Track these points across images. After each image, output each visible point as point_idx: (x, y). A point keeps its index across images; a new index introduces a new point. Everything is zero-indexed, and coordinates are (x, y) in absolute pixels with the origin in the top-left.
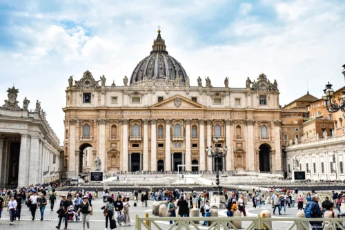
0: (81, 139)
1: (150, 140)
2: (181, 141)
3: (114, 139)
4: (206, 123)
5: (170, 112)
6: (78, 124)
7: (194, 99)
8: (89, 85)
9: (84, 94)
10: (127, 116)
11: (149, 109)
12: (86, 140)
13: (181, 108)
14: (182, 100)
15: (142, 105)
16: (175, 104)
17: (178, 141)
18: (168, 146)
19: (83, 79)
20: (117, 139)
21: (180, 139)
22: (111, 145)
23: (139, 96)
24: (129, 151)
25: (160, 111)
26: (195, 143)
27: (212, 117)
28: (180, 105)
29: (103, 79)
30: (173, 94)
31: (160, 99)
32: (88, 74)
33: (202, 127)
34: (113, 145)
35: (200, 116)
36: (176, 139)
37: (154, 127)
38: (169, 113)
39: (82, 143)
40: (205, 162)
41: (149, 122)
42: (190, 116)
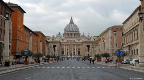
1: (65, 48)
4: (76, 45)
7: (74, 40)
11: (65, 43)
14: (72, 41)
18: (69, 50)
25: (67, 43)
26: (74, 49)
27: (77, 44)
30: (70, 39)
31: (68, 40)
32: (53, 36)
33: (76, 46)
35: (75, 44)
37: (66, 46)
38: (69, 43)
40: (76, 53)
41: (65, 45)
42: (73, 44)
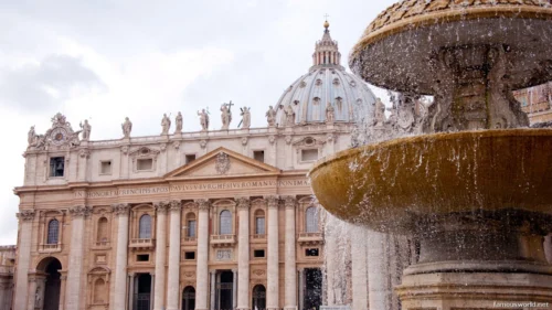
0: (41, 250)
2: (229, 245)
3: (101, 247)
4: (281, 203)
5: (206, 184)
6: (37, 220)
7: (259, 154)
8: (61, 142)
9: (52, 159)
10: (126, 197)
12: (51, 250)
13: (229, 174)
14: (230, 158)
15: (155, 175)
16: (218, 168)
17: (223, 245)
19: (50, 132)
20: (107, 246)
21: (226, 241)
22: (96, 259)
23: (151, 156)
24: (128, 270)
25: (186, 185)
26: (259, 247)
27: (295, 190)
28: (228, 168)
29: (87, 129)
30: (212, 146)
31: (190, 158)
32: (59, 120)
34: (101, 259)
35: (267, 189)
36: (219, 241)
38: (205, 187)
39: (43, 257)
41: (167, 208)
